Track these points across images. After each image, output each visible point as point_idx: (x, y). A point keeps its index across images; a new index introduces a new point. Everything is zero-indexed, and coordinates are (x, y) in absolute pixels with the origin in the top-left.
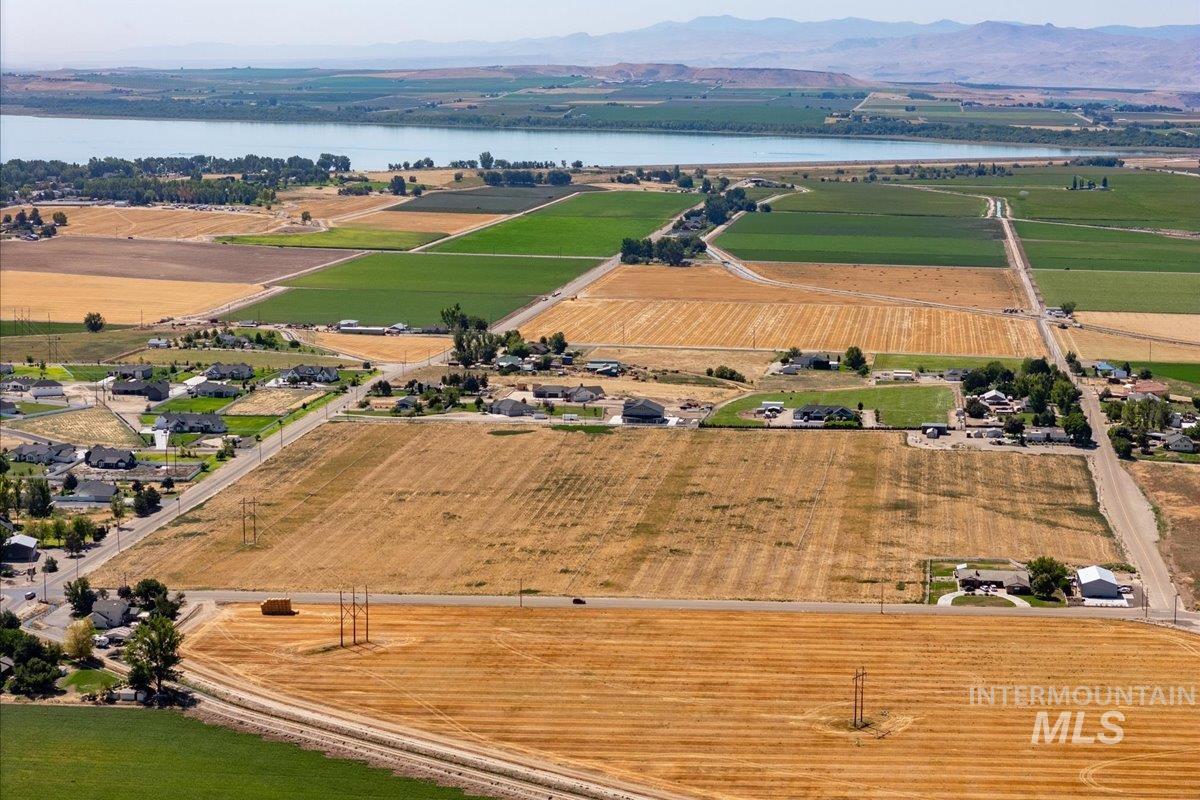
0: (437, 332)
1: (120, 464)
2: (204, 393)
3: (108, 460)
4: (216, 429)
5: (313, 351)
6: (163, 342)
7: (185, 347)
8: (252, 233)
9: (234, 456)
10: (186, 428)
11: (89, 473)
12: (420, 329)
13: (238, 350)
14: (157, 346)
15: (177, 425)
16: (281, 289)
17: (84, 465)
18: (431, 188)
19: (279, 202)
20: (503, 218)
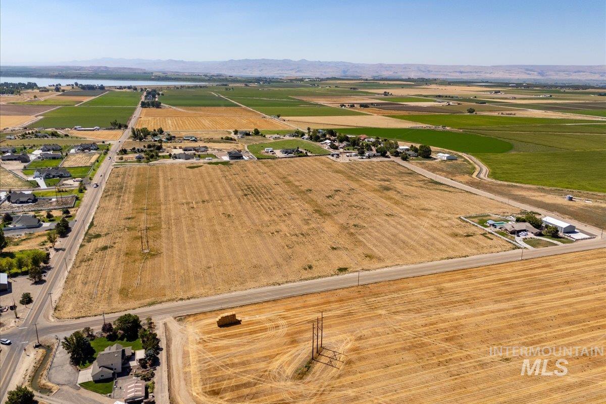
0: (111, 129)
1: (29, 201)
2: (47, 158)
3: (22, 199)
4: (66, 175)
5: (77, 138)
6: (12, 137)
7: (23, 139)
8: (19, 101)
9: (86, 190)
10: (51, 176)
11: (12, 208)
12: (105, 128)
13: (46, 138)
14: (11, 139)
15: (47, 175)
16: (42, 117)
17: (7, 202)
18: (66, 90)
19: (21, 93)
20: (94, 98)
